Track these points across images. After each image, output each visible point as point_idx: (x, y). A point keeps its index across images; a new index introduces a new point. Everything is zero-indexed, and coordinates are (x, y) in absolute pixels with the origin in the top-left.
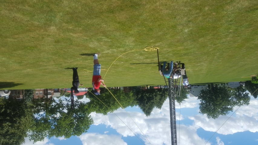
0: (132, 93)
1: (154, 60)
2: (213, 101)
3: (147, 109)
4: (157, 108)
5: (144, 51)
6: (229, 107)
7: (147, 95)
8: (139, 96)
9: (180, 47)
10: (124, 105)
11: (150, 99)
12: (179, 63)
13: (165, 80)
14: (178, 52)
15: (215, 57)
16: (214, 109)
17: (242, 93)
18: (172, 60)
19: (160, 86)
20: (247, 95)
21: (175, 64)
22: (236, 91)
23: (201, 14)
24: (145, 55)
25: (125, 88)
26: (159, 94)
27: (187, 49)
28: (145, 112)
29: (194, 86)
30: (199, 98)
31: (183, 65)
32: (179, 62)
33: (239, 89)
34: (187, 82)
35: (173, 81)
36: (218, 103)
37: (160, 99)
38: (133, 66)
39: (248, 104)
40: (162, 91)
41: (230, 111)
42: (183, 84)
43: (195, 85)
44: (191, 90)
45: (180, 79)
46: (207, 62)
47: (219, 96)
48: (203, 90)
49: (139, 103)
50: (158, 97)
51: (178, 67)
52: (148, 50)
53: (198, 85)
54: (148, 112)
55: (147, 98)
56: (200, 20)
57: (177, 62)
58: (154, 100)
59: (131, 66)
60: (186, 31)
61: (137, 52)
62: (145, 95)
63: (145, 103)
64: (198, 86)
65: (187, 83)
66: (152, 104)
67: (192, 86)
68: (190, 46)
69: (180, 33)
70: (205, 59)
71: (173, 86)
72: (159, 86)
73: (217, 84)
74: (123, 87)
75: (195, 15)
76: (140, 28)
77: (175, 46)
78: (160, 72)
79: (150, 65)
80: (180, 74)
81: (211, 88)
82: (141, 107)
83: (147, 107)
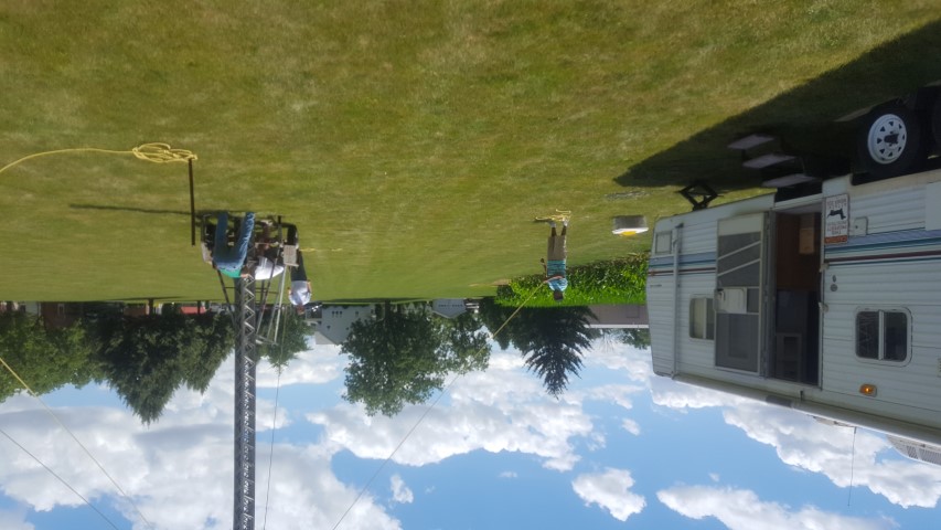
0: (83, 331)
1: (176, 202)
2: (388, 359)
3: (144, 394)
4: (189, 387)
5: (132, 158)
6: (433, 376)
7: (152, 338)
8: (115, 343)
9: (279, 164)
10: (41, 381)
11: (159, 354)
12: (279, 224)
13: (222, 282)
14: (270, 182)
15: (396, 214)
16: (390, 387)
17: (470, 333)
18: (251, 209)
19: (207, 306)
20: (482, 339)
21: (264, 224)
22: (455, 326)
23: (345, 58)
24: (139, 176)
25: (48, 309)
26: (200, 335)
27: (303, 176)
28: (136, 408)
29: (331, 309)
30: (347, 348)
31: (292, 229)
32: (276, 220)
33: (464, 321)
34: (306, 294)
35: (252, 288)
36: (402, 365)
37: (206, 356)
38: (86, 218)
39: (485, 367)
40: (214, 324)
41: (436, 390)
42: (290, 297)
43: (336, 306)
44: (320, 323)
45: (281, 282)
46: (371, 228)
47: (406, 343)
48: (358, 323)
49: (111, 370)
50: (198, 346)
51: (273, 234)
52: (150, 157)
53: (345, 305)
54: (148, 406)
55: (149, 348)
56: (342, 79)
57: (270, 218)
58: (180, 357)
59: (73, 213)
60: (298, 107)
61: (98, 159)
62: (142, 339)
63: (141, 370)
64: (345, 307)
65: (303, 296)
66: (170, 373)
67: (325, 307)
68: (314, 167)
69: (276, 111)
70: (363, 219)
71: (250, 305)
72: (203, 304)
73: (401, 303)
74: (37, 303)
75: (326, 58)
76: (109, 62)
77: (260, 156)
78: (204, 251)
79: (162, 217)
80: (281, 263)
81: (384, 314)
82: (119, 385)
83: (146, 385)
